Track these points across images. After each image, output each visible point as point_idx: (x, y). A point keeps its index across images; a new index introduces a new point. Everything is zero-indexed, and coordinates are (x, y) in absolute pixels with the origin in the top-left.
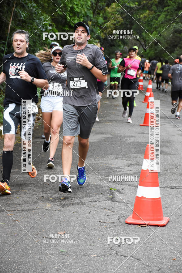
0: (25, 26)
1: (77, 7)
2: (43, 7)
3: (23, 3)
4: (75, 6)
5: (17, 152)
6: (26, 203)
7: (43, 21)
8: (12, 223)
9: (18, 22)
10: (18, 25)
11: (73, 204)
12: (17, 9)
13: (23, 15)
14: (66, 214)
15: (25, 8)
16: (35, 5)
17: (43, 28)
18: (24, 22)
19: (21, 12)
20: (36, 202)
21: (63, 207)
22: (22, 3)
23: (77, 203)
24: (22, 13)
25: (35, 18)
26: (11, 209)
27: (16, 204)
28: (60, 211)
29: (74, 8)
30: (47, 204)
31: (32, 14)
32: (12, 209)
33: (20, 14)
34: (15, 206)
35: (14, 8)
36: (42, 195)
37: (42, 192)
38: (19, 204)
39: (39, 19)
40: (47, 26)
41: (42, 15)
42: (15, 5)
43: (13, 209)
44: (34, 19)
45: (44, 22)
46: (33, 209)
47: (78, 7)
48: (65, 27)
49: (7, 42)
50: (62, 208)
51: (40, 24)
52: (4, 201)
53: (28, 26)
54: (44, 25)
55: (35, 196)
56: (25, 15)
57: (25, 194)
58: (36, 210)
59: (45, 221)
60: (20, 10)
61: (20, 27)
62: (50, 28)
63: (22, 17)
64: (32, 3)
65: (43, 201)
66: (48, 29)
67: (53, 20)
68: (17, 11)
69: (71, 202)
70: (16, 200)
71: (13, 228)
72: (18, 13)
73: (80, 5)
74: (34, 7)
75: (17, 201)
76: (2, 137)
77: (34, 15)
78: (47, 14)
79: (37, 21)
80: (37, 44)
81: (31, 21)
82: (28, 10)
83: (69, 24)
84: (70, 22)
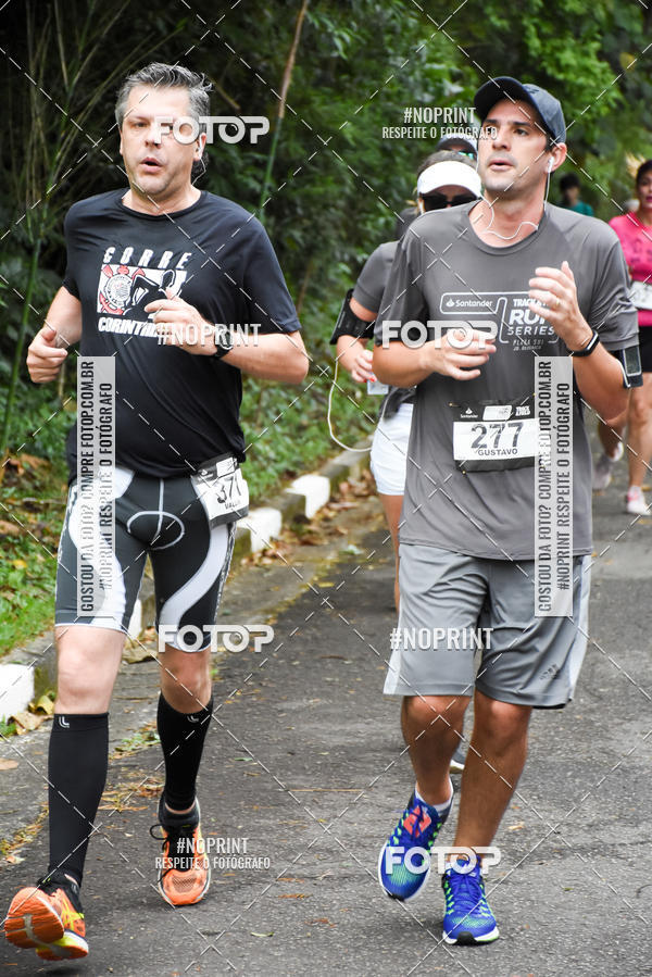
0: (348, 85)
7: (424, 59)
9: (318, 72)
10: (319, 83)
12: (317, 16)
13: (342, 40)
15: (351, 7)
17: (426, 90)
18: (343, 67)
19: (331, 27)
24: (336, 33)
25: (390, 51)
27: (315, 851)
31: (376, 32)
33: (330, 36)
34: (313, 859)
35: (304, 11)
39: (406, 55)
40: (440, 81)
41: (421, 35)
44: (387, 55)
45: (428, 66)
49: (272, 159)
51: (412, 73)
53: (360, 85)
54: (428, 79)
56: (347, 38)
60: (330, 19)
61: (327, 89)
62: (456, 88)
63: (336, 48)
66: (447, 93)
68: (317, 24)
70: (316, 833)
72: (320, 32)
76: (251, 560)
77: (387, 38)
79: (401, 62)
80: (398, 159)
81: (373, 64)
82: (362, 16)
83: (538, 69)
84: (540, 59)
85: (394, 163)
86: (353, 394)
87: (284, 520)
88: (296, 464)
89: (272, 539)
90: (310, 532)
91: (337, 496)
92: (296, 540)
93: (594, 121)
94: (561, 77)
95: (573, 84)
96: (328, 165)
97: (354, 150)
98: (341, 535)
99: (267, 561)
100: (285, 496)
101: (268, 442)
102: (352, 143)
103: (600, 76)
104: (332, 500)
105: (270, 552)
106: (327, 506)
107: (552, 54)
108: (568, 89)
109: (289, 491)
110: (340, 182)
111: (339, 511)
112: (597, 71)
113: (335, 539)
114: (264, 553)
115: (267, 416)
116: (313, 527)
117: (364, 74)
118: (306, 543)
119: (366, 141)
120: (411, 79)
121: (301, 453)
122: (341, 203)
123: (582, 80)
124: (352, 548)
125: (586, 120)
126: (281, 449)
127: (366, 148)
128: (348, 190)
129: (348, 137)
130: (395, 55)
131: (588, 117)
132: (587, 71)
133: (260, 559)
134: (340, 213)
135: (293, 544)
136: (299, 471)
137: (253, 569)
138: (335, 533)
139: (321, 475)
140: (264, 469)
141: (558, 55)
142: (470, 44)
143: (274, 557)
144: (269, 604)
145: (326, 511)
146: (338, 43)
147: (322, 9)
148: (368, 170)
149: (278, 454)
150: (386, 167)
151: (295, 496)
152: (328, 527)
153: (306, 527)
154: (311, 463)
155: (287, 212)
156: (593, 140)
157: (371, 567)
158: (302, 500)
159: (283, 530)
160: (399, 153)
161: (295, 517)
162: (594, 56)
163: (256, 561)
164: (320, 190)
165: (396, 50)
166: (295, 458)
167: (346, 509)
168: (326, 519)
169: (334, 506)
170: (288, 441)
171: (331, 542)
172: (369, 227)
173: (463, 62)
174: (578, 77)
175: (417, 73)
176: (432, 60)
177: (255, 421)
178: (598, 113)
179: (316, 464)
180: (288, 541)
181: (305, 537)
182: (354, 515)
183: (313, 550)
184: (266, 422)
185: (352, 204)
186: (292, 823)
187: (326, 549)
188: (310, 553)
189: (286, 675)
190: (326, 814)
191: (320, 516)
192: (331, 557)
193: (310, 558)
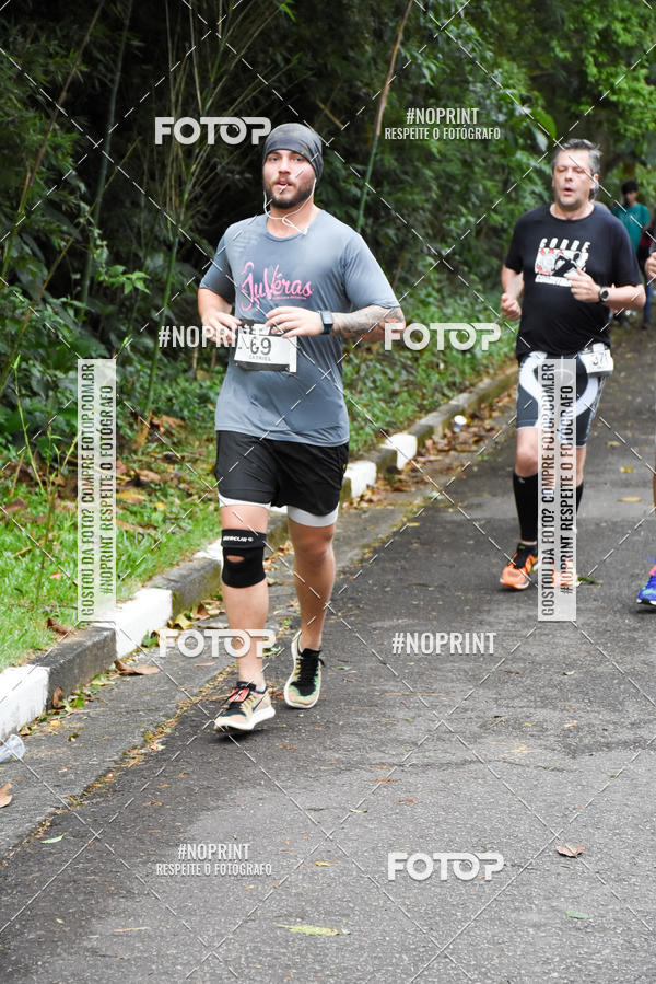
1: (625, 29)
2: (502, 36)
3: (430, 26)
4: (618, 27)
5: (405, 559)
6: (439, 739)
8: (392, 809)
9: (410, 96)
10: (410, 106)
11: (608, 746)
12: (408, 50)
13: (429, 69)
14: (584, 783)
15: (437, 43)
16: (471, 30)
17: (500, 111)
18: (430, 92)
19: (420, 59)
20: (475, 738)
21: (574, 757)
22: (426, 28)
23: (626, 744)
24: (425, 64)
25: (471, 79)
26: (387, 759)
27: (402, 743)
28: (562, 770)
29: (615, 33)
30: (516, 742)
31: (458, 63)
32: (390, 760)
33: (419, 66)
34: (401, 749)
35: (398, 46)
36: (495, 712)
37: (496, 700)
38: (415, 744)
39: (484, 81)
40: (512, 104)
41: (496, 65)
42: (401, 37)
43: (396, 760)
44: (468, 83)
45: (502, 91)
46: (465, 762)
47: (629, 27)
48: (580, 103)
49: (370, 168)
50: (568, 762)
51: (488, 97)
52: (361, 731)
54: (502, 102)
55: (469, 714)
56: (434, 68)
57: (433, 707)
58: (473, 767)
59: (510, 806)
60: (420, 53)
62: (526, 110)
63: (425, 77)
64: (463, 26)
65: (499, 733)
66: (517, 113)
67: (535, 82)
68: (408, 57)
69: (603, 740)
70: (404, 729)
71: (397, 829)
72: (411, 64)
73: (635, 20)
74: (468, 38)
75: (406, 732)
76: (351, 504)
77: (468, 68)
78: (513, 59)
79: (479, 87)
80: (476, 169)
81: (456, 89)
82: (446, 49)
83: (596, 92)
84: (597, 83)
85: (473, 172)
86: (438, 366)
87: (379, 471)
88: (389, 424)
89: (368, 486)
90: (400, 481)
91: (423, 451)
92: (388, 487)
93: (643, 136)
94: (614, 98)
95: (624, 105)
96: (417, 174)
97: (440, 161)
98: (426, 483)
99: (364, 505)
100: (380, 451)
101: (365, 406)
102: (438, 156)
103: (647, 97)
104: (419, 454)
105: (367, 498)
106: (415, 459)
107: (607, 80)
108: (621, 109)
109: (382, 446)
110: (429, 189)
111: (425, 463)
112: (645, 92)
113: (422, 487)
114: (362, 498)
115: (365, 384)
116: (403, 477)
117: (448, 98)
118: (397, 490)
119: (449, 154)
120: (488, 102)
121: (393, 415)
122: (428, 206)
123: (632, 100)
124: (436, 494)
125: (636, 135)
126: (377, 412)
127: (451, 161)
128: (434, 196)
129: (435, 150)
130: (474, 82)
131: (639, 132)
132: (637, 93)
133: (359, 503)
134: (428, 215)
135: (386, 490)
136: (391, 430)
137: (353, 511)
138: (421, 482)
139: (410, 433)
140: (362, 428)
141: (612, 80)
142: (537, 73)
143: (370, 501)
144: (366, 541)
145: (414, 463)
146: (426, 72)
147: (413, 44)
148: (451, 177)
149: (374, 415)
150: (465, 176)
151: (388, 451)
152: (416, 477)
153: (397, 477)
154: (401, 423)
155: (383, 214)
156: (642, 152)
157: (451, 510)
158: (394, 454)
159: (377, 479)
160: (477, 164)
161: (388, 467)
162: (642, 81)
163: (355, 505)
165: (474, 76)
166: (388, 419)
167: (430, 461)
168: (414, 470)
169: (421, 459)
170: (383, 404)
171: (418, 490)
173: (531, 89)
174: (628, 98)
175: (493, 97)
176: (507, 86)
177: (355, 389)
178: (647, 128)
179: (406, 423)
180: (382, 488)
181: (396, 485)
182: (437, 466)
183: (402, 496)
184: (364, 390)
185: (437, 207)
186: (384, 720)
187: (413, 494)
188: (400, 498)
189: (379, 599)
190: (412, 714)
191: (409, 467)
192: (418, 501)
193: (400, 502)
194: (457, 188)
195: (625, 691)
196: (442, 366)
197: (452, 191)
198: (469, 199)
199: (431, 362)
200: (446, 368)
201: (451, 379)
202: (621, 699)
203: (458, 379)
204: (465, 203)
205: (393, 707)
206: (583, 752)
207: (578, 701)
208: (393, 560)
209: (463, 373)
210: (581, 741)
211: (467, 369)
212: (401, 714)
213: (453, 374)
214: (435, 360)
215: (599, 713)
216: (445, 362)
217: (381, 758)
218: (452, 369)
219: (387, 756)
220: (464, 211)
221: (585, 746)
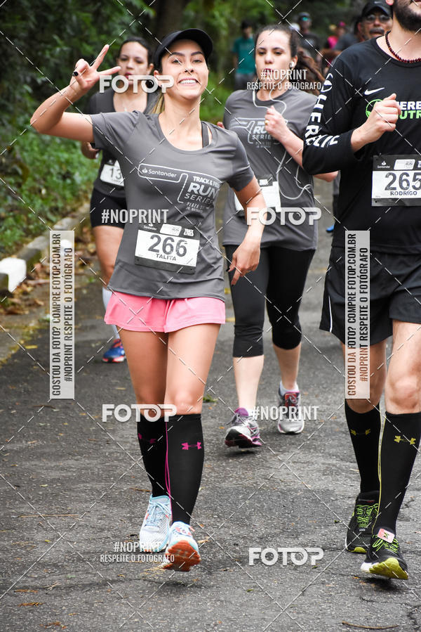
86: (40, 191)
90: (13, 304)
91: (33, 274)
92: (2, 311)
98: (39, 306)
104: (29, 277)
106: (25, 282)
110: (24, 18)
111: (35, 286)
113: (35, 309)
116: (16, 300)
118: (11, 313)
122: (23, 34)
124: (49, 317)
135: (1, 313)
138: (34, 304)
139: (19, 257)
145: (24, 286)
152: (26, 300)
153: (10, 300)
154: (10, 247)
158: (6, 278)
164: (10, 25)
167: (40, 285)
168: (25, 293)
169: (32, 283)
171: (31, 312)
172: (48, 55)
179: (14, 248)
181: (11, 308)
183: (17, 319)
185: (32, 36)
186: (23, 543)
187: (27, 317)
188: (15, 321)
189: (7, 421)
190: (50, 535)
191: (20, 290)
192: (33, 324)
193: (15, 325)
194: (51, 18)
195: (251, 506)
196: (44, 191)
197: (46, 21)
198: (65, 30)
199: (33, 188)
200: (48, 194)
201: (53, 204)
202: (247, 513)
203: (60, 204)
204: (60, 33)
205: (31, 529)
206: (218, 568)
207: (208, 517)
208: (15, 382)
209: (64, 198)
210: (214, 557)
211: (68, 194)
212: (39, 537)
213: (55, 200)
214: (37, 186)
215: (229, 528)
216: (47, 188)
217: (25, 582)
218: (54, 194)
219: (29, 580)
220: (59, 41)
221: (220, 561)
